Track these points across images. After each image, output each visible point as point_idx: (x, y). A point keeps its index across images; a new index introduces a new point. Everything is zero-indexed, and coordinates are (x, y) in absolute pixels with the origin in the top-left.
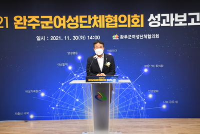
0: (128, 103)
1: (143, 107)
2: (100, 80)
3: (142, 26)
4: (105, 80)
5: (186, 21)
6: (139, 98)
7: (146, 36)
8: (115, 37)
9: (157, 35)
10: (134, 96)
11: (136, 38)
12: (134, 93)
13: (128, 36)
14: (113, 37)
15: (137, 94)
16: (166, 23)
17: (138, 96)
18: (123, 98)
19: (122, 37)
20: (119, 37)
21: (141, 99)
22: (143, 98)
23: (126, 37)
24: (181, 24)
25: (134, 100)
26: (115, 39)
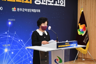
0: (22, 59)
1: (31, 61)
2: (66, 46)
3: (31, 3)
4: (69, 45)
5: (53, 2)
6: (29, 55)
7: (33, 10)
8: (14, 9)
9: (39, 10)
10: (25, 54)
11: (27, 11)
12: (26, 52)
13: (22, 9)
14: (12, 9)
15: (28, 52)
16: (44, 2)
17: (28, 54)
18: (19, 56)
19: (18, 9)
20: (17, 10)
21: (30, 55)
22: (31, 54)
23: (21, 10)
24: (51, 4)
25: (26, 57)
26: (14, 10)
